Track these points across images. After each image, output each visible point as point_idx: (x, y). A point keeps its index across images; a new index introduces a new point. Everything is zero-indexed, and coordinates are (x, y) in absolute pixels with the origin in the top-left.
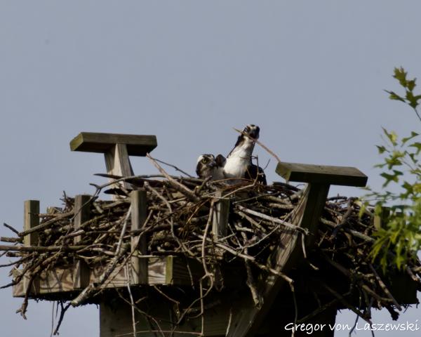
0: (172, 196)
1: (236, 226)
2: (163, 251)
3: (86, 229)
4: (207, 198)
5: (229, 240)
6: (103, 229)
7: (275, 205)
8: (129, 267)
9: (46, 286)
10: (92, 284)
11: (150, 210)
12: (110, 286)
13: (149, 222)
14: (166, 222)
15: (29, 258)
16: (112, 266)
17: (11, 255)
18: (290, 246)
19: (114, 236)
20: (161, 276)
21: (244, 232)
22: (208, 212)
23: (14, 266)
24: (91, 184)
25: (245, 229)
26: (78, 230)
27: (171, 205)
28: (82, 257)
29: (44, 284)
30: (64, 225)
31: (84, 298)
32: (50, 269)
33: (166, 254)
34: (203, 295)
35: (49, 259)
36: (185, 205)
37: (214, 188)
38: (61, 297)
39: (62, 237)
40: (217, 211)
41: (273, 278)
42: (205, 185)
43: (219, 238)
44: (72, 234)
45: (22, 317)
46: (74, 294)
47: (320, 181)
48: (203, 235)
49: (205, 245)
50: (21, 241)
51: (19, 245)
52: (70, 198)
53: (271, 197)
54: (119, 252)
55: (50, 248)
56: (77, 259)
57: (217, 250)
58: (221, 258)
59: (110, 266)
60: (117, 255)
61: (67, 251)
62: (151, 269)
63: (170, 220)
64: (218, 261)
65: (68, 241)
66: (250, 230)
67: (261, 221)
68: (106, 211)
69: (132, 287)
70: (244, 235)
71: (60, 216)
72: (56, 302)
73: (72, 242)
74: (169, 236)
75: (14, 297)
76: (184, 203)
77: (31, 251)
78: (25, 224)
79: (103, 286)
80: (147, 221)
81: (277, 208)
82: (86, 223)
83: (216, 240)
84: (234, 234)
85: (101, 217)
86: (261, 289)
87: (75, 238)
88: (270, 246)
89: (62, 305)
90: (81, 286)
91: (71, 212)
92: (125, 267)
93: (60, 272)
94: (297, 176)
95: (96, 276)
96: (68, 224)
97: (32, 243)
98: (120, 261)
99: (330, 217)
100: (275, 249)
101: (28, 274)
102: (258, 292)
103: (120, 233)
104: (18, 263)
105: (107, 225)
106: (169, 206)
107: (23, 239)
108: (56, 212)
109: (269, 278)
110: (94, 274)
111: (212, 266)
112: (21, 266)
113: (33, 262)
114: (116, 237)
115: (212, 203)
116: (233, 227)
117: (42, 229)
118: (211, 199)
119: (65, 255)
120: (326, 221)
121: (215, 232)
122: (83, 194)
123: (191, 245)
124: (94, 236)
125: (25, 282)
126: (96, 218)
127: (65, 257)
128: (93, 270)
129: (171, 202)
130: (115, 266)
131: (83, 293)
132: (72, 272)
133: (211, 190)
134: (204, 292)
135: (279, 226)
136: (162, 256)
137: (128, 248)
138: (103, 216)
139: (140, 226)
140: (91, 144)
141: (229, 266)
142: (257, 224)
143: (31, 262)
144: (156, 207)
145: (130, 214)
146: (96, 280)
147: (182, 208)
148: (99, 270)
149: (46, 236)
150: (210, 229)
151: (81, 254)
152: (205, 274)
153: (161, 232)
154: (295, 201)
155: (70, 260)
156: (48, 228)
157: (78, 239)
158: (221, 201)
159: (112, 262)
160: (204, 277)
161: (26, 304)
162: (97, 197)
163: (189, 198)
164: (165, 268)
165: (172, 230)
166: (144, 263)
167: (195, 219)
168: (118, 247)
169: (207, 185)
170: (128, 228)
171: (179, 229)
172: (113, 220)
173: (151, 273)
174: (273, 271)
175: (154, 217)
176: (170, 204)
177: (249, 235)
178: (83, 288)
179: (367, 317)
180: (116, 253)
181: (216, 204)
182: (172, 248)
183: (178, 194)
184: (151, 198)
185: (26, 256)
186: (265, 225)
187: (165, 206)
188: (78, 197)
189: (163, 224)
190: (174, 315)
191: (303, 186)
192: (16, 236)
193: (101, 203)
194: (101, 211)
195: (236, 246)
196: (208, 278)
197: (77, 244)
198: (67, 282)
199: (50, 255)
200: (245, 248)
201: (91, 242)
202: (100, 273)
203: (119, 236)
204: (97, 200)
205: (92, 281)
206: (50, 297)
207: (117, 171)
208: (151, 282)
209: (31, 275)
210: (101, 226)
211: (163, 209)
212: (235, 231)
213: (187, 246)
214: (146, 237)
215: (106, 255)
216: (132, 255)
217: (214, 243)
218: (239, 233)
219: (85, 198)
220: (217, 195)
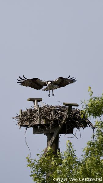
3: (30, 114)
4: (51, 109)
6: (33, 114)
7: (63, 110)
8: (38, 121)
9: (24, 124)
10: (31, 124)
12: (35, 124)
14: (44, 113)
17: (18, 119)
18: (65, 117)
19: (35, 116)
20: (43, 122)
22: (51, 111)
23: (18, 121)
24: (31, 107)
31: (30, 126)
32: (24, 121)
33: (44, 119)
38: (26, 126)
39: (26, 116)
40: (53, 111)
45: (20, 130)
46: (28, 125)
47: (70, 106)
50: (19, 117)
52: (27, 109)
53: (62, 108)
54: (36, 118)
57: (53, 118)
61: (27, 118)
64: (53, 120)
68: (34, 111)
69: (38, 124)
75: (18, 126)
79: (33, 124)
80: (41, 113)
86: (60, 124)
87: (28, 116)
91: (28, 112)
93: (26, 122)
94: (66, 105)
96: (27, 114)
97: (21, 117)
98: (36, 120)
99: (73, 112)
100: (63, 117)
108: (25, 111)
120: (72, 113)
123: (48, 117)
124: (32, 116)
125: (20, 124)
126: (32, 112)
128: (32, 121)
132: (28, 122)
133: (52, 107)
134: (51, 125)
135: (63, 114)
137: (38, 118)
140: (31, 100)
141: (55, 120)
144: (42, 110)
145: (38, 112)
149: (24, 116)
151: (30, 119)
154: (66, 109)
155: (28, 120)
156: (24, 114)
161: (20, 127)
163: (48, 109)
166: (40, 120)
167: (49, 112)
170: (38, 114)
171: (46, 114)
172: (35, 113)
173: (42, 122)
174: (63, 121)
177: (58, 115)
179: (79, 129)
182: (45, 117)
183: (46, 108)
185: (20, 119)
186: (61, 114)
187: (44, 110)
190: (46, 129)
191: (68, 107)
193: (33, 110)
195: (56, 117)
196: (52, 123)
199: (24, 119)
200: (58, 117)
206: (24, 126)
207: (36, 105)
208: (42, 123)
209: (21, 122)
214: (41, 116)
215: (34, 119)
217: (52, 116)
218: (57, 115)
219: (30, 109)
220: (53, 108)
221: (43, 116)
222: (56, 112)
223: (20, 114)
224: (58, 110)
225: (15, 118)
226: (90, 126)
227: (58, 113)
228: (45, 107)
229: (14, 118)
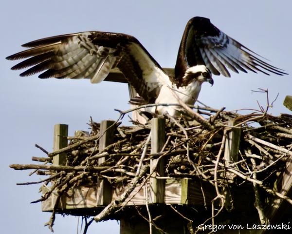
0: (188, 124)
1: (246, 153)
2: (179, 173)
3: (110, 151)
4: (221, 127)
5: (239, 165)
6: (125, 152)
7: (282, 135)
8: (148, 188)
9: (72, 203)
10: (113, 202)
11: (168, 136)
12: (130, 204)
13: (167, 147)
14: (182, 147)
15: (58, 177)
16: (132, 185)
17: (41, 173)
19: (135, 159)
20: (176, 196)
21: (253, 158)
22: (221, 140)
23: (44, 184)
24: (115, 110)
25: (255, 156)
26: (102, 152)
27: (188, 132)
28: (105, 176)
29: (70, 201)
30: (90, 147)
31: (106, 214)
32: (76, 187)
33: (182, 177)
34: (214, 214)
35: (75, 178)
36: (201, 133)
37: (227, 117)
39: (87, 158)
40: (229, 139)
41: (278, 201)
42: (219, 115)
43: (230, 163)
44: (97, 156)
45: (50, 230)
48: (216, 160)
49: (217, 170)
50: (50, 161)
51: (49, 165)
52: (96, 123)
53: (278, 127)
54: (140, 173)
55: (77, 168)
56: (100, 179)
57: (228, 174)
58: (232, 182)
59: (131, 186)
60: (138, 176)
61: (91, 171)
62: (168, 190)
63: (186, 146)
64: (229, 184)
65: (93, 162)
66: (258, 157)
67: (268, 149)
68: (128, 136)
69: (150, 206)
70: (253, 161)
71: (86, 138)
72: (81, 217)
73: (96, 163)
74: (185, 160)
75: (43, 211)
76: (200, 130)
77: (59, 170)
78: (54, 146)
79: (123, 204)
80: (165, 145)
81: (283, 138)
82: (110, 146)
83: (228, 165)
84: (244, 160)
85: (124, 141)
87: (99, 159)
88: (276, 172)
89: (86, 220)
90: (104, 203)
91: (97, 136)
92: (144, 187)
93: (85, 190)
95: (117, 195)
96: (93, 146)
97: (60, 163)
98: (140, 181)
100: (281, 174)
101: (56, 191)
102: (264, 213)
103: (140, 156)
104: (48, 181)
105: (129, 148)
106: (185, 133)
107: (52, 159)
108: (82, 135)
109: (275, 201)
110: (116, 192)
111: (224, 188)
112: (50, 183)
113: (61, 180)
114: (137, 159)
115: (225, 132)
116: (243, 153)
117: (70, 150)
118: (224, 128)
119: (89, 175)
121: (227, 157)
122: (108, 120)
123: (205, 169)
124: (117, 158)
125: (53, 198)
126: (119, 142)
127: (90, 177)
128: (115, 189)
129: (187, 129)
130: (135, 186)
131: (106, 210)
132: (96, 190)
133: (224, 120)
134: (215, 212)
135: (285, 154)
136: (178, 178)
137: (148, 170)
138: (125, 140)
139: (159, 150)
141: (238, 189)
142: (265, 152)
143: (59, 180)
144: (173, 133)
145: (150, 139)
146: (118, 199)
147: (197, 136)
148: (121, 189)
149: (73, 156)
150: (223, 155)
151: (104, 174)
152: (217, 195)
153: (178, 156)
155: (95, 179)
156: (75, 150)
157: (102, 161)
158: (233, 129)
159: (132, 182)
160: (215, 199)
161: (54, 218)
162: (120, 123)
163: (204, 126)
164: (180, 189)
165: (188, 154)
166: (162, 184)
167: (209, 146)
168: (138, 169)
169: (221, 114)
170: (148, 151)
171: (195, 154)
172: (134, 144)
173: (168, 193)
174: (278, 194)
175: (172, 142)
176: (186, 130)
177: (258, 162)
178: (105, 205)
180: (136, 174)
181: (228, 132)
182: (187, 171)
183: (195, 122)
184: (169, 125)
185: (55, 174)
186: (272, 153)
187: (182, 133)
188: (103, 122)
189: (179, 149)
192: (46, 156)
193: (124, 128)
194: (124, 136)
195: (245, 171)
196: (219, 199)
197: (102, 165)
198: (91, 200)
199: (76, 174)
200: (254, 173)
201: (114, 164)
202: (122, 192)
203: (139, 159)
204: (120, 126)
205: (114, 199)
206: (75, 212)
208: (168, 202)
209: (59, 192)
210: (124, 149)
211: (179, 135)
212: (245, 157)
213: (201, 170)
214: (164, 161)
215: (128, 175)
216: (150, 177)
218: (248, 159)
219: (109, 123)
220: (230, 124)
221: (177, 165)
222: (245, 146)
223: (53, 146)
224: (257, 133)
225: (27, 168)
227: (255, 151)
229: (22, 168)
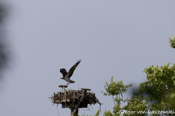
3: (60, 96)
11: (67, 93)
12: (63, 102)
17: (52, 99)
18: (82, 97)
20: (68, 101)
22: (73, 94)
28: (60, 99)
38: (58, 103)
42: (73, 91)
45: (53, 105)
46: (59, 103)
47: (86, 90)
52: (58, 92)
53: (80, 92)
61: (58, 98)
69: (65, 102)
75: (53, 103)
86: (79, 102)
91: (59, 94)
93: (57, 100)
94: (83, 90)
98: (64, 99)
99: (87, 94)
108: (57, 94)
125: (54, 101)
134: (73, 102)
139: (66, 95)
140: (61, 86)
141: (76, 99)
146: (61, 101)
147: (71, 93)
152: (73, 100)
156: (56, 96)
166: (67, 99)
172: (63, 95)
174: (81, 100)
179: (91, 105)
182: (70, 98)
185: (54, 98)
186: (80, 95)
189: (69, 95)
190: (70, 105)
191: (84, 91)
193: (62, 93)
199: (56, 98)
200: (78, 97)
206: (56, 103)
207: (64, 89)
208: (67, 101)
215: (62, 98)
217: (74, 97)
219: (60, 92)
220: (75, 92)
221: (68, 97)
222: (76, 94)
223: (53, 95)
224: (78, 93)
226: (98, 103)
228: (69, 91)
229: (50, 98)
